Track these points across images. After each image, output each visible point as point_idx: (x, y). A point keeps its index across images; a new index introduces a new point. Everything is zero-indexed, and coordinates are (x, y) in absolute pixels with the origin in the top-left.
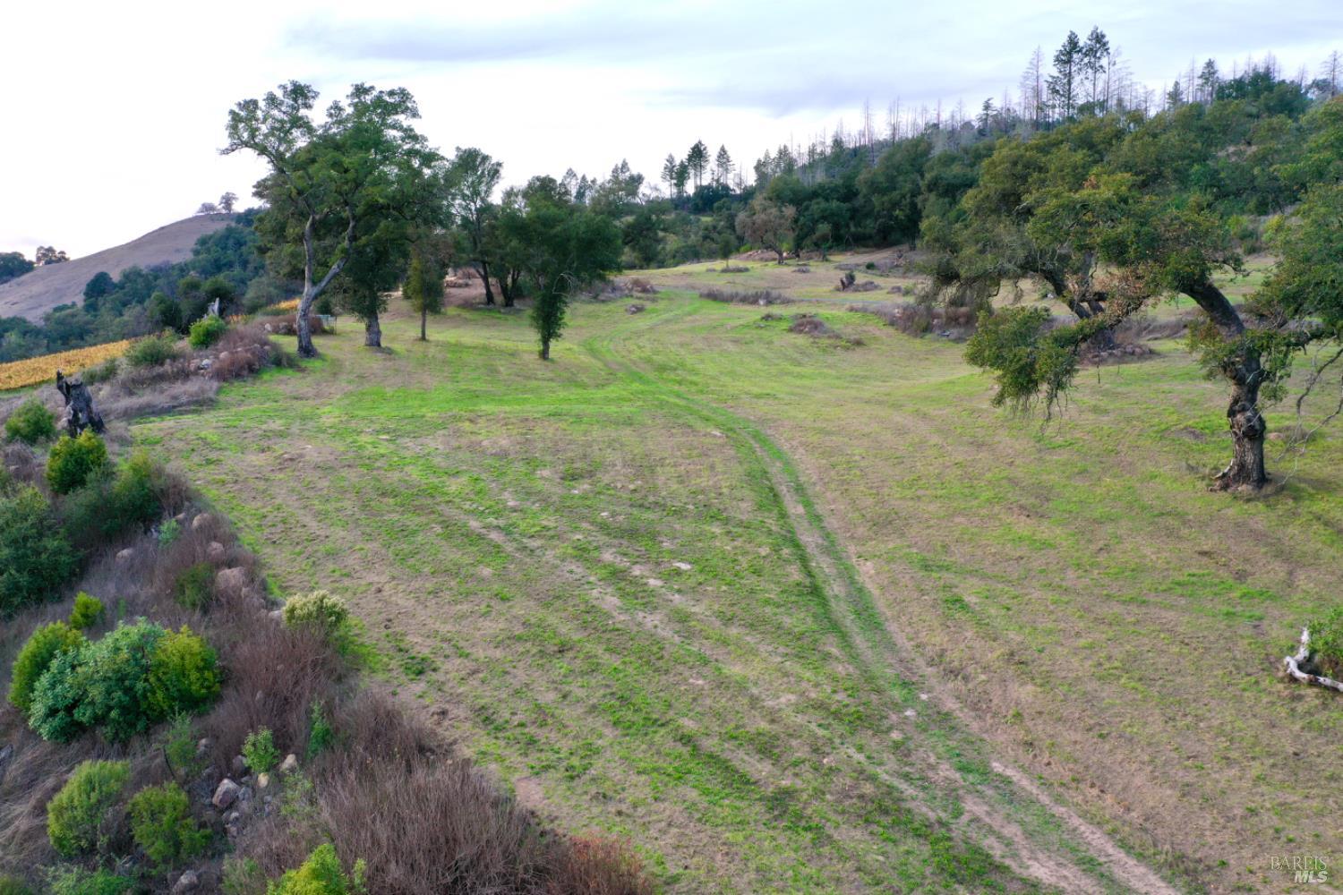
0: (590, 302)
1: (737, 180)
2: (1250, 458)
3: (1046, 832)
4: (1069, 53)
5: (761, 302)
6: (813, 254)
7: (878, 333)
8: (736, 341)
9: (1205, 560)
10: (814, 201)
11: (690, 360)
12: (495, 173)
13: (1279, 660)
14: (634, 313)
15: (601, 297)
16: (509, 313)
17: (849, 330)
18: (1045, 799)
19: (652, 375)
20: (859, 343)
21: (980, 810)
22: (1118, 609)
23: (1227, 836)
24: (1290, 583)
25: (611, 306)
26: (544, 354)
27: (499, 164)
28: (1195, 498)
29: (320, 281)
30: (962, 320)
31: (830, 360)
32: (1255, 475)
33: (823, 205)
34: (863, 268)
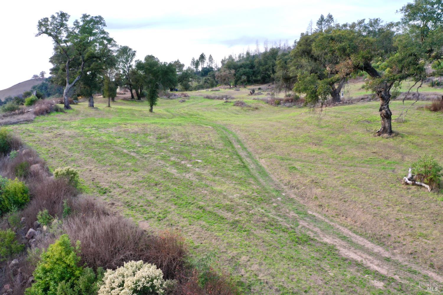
0: (167, 99)
1: (215, 66)
2: (387, 125)
3: (328, 230)
4: (321, 21)
5: (224, 99)
6: (241, 86)
7: (263, 106)
8: (216, 109)
9: (374, 154)
10: (241, 69)
11: (200, 113)
12: (134, 55)
13: (402, 179)
14: (182, 102)
15: (171, 97)
16: (139, 102)
17: (253, 105)
18: (327, 221)
19: (188, 117)
20: (257, 108)
21: (305, 224)
22: (347, 168)
23: (390, 227)
24: (403, 159)
25: (174, 100)
26: (151, 110)
27: (135, 51)
28: (370, 138)
29: (72, 83)
30: (290, 101)
31: (247, 113)
32: (389, 131)
33: (244, 70)
34: (257, 89)
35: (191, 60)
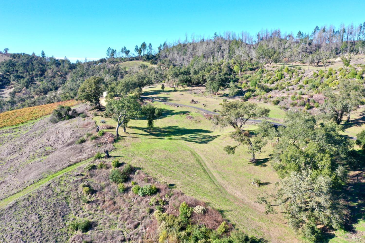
1: (154, 53)
17: (196, 118)
20: (199, 122)
34: (193, 93)
35: (135, 47)
